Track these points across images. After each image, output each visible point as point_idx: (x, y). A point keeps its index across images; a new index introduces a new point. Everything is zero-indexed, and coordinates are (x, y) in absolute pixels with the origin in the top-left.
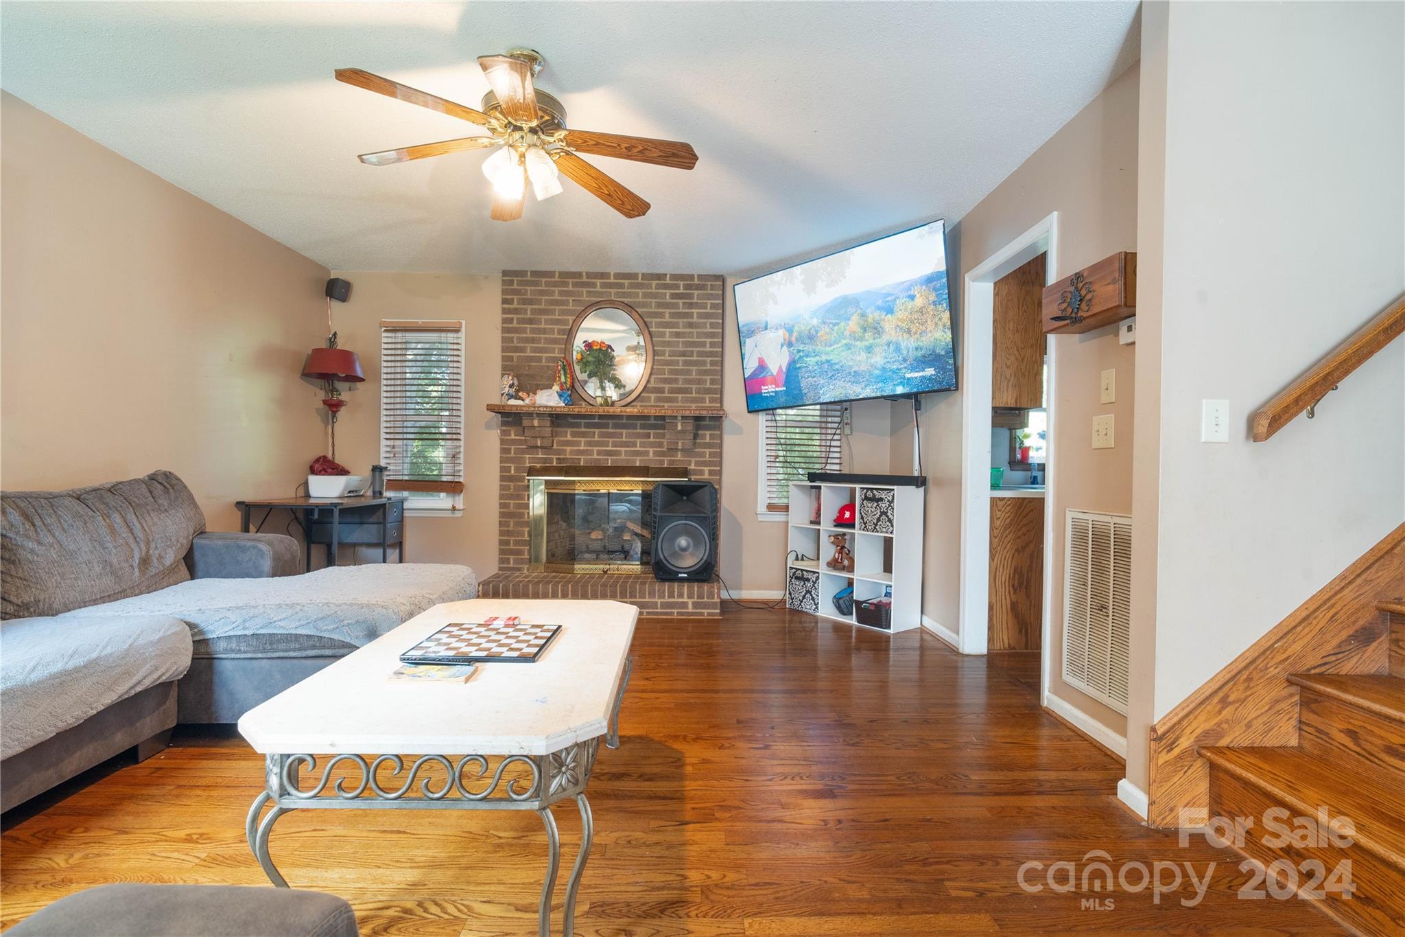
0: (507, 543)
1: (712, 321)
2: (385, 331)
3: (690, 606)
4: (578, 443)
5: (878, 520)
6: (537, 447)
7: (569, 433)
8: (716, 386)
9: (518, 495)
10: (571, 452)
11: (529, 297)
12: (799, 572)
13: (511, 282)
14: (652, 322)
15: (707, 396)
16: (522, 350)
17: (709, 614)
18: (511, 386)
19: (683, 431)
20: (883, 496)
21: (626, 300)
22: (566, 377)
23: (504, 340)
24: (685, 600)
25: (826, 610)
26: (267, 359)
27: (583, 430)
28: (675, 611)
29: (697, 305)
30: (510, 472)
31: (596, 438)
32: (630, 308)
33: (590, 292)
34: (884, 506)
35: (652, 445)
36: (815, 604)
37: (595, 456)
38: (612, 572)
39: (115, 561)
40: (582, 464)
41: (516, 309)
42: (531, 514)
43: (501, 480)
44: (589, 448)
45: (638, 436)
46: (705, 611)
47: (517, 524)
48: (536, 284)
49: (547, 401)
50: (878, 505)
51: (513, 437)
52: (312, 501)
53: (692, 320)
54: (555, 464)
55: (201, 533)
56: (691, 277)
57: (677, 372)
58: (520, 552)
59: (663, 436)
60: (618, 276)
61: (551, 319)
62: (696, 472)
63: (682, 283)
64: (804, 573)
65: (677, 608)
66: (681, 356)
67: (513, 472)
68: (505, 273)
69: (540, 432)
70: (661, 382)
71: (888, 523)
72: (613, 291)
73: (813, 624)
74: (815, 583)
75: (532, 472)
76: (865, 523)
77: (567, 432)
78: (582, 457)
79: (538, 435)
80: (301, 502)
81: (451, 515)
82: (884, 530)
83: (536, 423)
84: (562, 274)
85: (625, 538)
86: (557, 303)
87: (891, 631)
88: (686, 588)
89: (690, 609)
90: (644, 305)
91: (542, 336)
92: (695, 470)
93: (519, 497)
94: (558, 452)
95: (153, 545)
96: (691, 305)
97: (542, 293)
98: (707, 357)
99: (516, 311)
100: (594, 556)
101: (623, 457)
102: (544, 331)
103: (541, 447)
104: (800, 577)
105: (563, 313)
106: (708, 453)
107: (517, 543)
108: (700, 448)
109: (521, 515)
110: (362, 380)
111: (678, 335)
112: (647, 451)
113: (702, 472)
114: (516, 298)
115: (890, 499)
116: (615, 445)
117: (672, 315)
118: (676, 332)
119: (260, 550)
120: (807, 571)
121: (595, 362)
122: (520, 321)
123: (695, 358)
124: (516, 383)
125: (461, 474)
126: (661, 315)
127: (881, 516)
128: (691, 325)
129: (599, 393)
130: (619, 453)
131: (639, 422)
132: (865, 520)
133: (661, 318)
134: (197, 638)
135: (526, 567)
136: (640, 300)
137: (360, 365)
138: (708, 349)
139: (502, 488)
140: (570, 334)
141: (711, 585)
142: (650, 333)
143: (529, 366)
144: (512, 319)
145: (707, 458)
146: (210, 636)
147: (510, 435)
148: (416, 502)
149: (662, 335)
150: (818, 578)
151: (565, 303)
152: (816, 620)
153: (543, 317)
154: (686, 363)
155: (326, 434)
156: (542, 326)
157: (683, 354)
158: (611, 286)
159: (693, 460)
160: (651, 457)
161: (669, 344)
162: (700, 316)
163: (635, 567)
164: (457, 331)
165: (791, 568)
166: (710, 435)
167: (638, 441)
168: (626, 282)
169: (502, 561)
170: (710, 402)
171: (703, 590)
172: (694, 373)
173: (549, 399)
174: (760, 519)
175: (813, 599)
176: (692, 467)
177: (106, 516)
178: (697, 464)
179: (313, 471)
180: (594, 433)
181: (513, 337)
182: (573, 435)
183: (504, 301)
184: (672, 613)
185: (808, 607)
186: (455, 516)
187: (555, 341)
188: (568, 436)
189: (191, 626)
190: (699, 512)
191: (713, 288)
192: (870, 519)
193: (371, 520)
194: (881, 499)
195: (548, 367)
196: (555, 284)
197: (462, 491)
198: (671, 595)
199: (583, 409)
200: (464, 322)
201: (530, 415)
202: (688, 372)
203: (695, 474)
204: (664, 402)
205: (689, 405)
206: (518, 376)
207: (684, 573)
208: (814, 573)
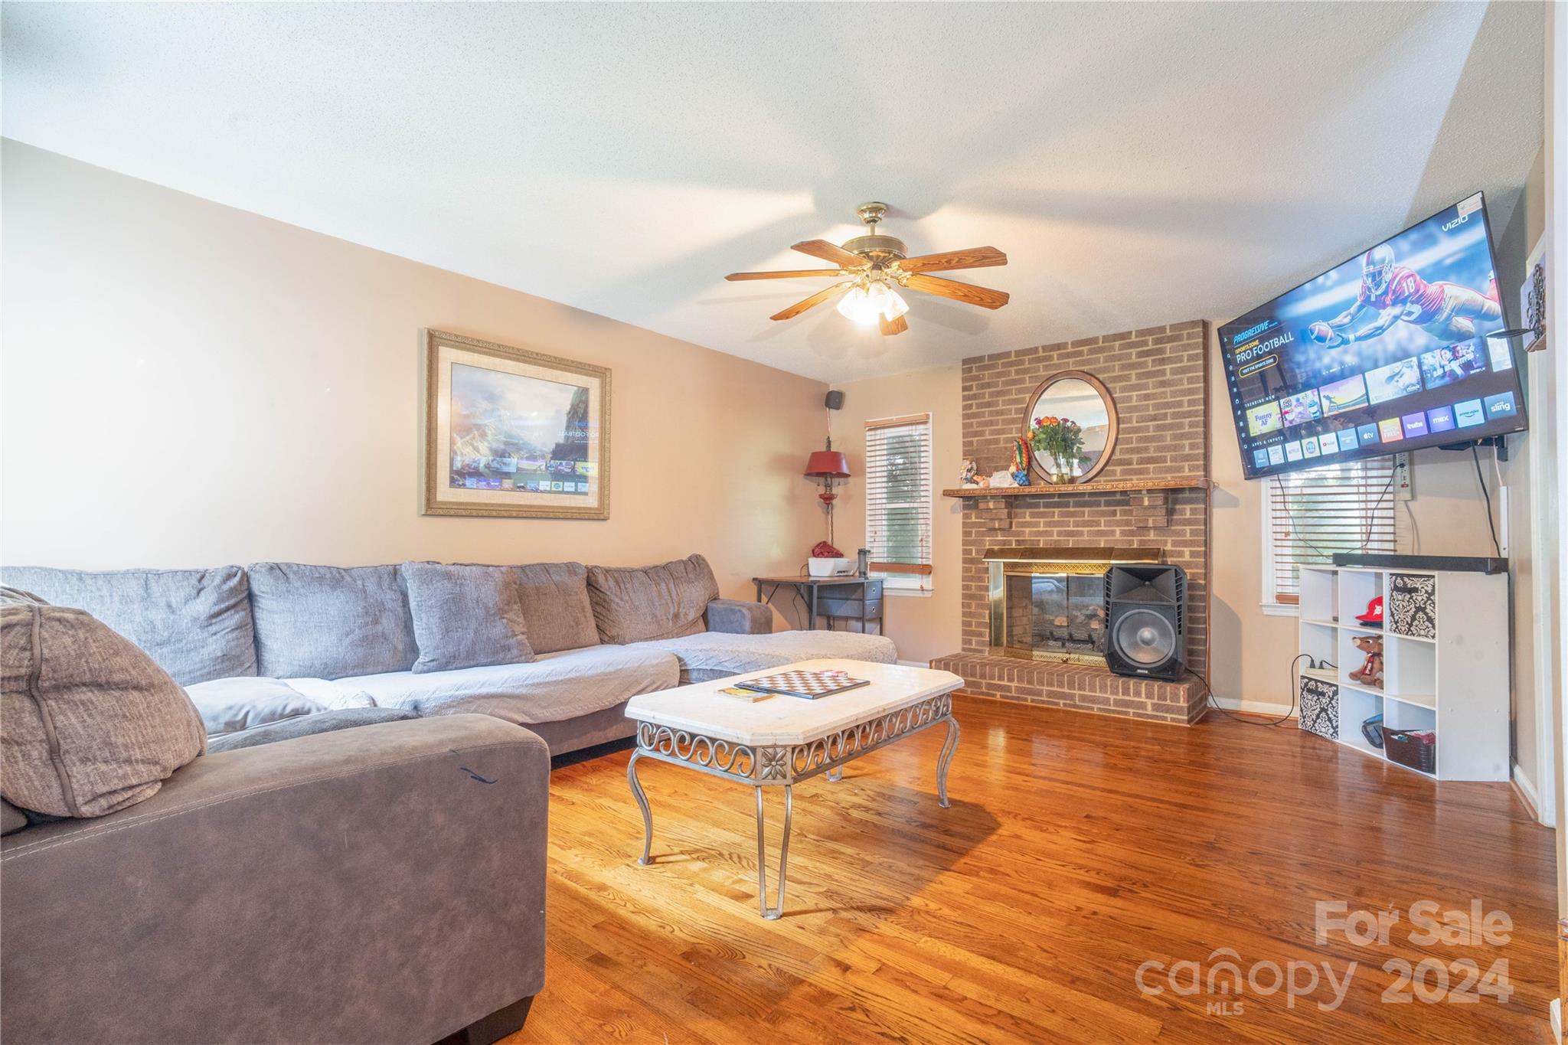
0: (969, 624)
1: (1191, 375)
2: (869, 430)
3: (1149, 707)
4: (1037, 524)
5: (1413, 618)
6: (995, 529)
7: (1028, 514)
8: (1197, 452)
9: (979, 578)
10: (1031, 533)
11: (987, 381)
12: (1313, 683)
13: (970, 370)
14: (1115, 388)
15: (1186, 464)
16: (981, 433)
17: (1173, 720)
18: (969, 471)
19: (1151, 507)
20: (1418, 586)
21: (1085, 368)
22: (1021, 457)
23: (965, 426)
24: (1143, 699)
25: (1351, 738)
26: (781, 464)
27: (1042, 510)
28: (1131, 711)
29: (1170, 360)
30: (971, 554)
31: (1056, 518)
32: (1088, 376)
33: (1047, 366)
34: (1420, 598)
35: (1118, 523)
36: (1332, 727)
37: (1056, 538)
38: (1072, 662)
39: (658, 614)
40: (1041, 546)
41: (975, 395)
42: (990, 597)
43: (964, 562)
44: (1048, 529)
45: (1103, 514)
46: (1169, 716)
47: (978, 606)
48: (992, 367)
49: (1000, 482)
50: (1411, 598)
51: (974, 520)
52: (811, 579)
53: (1165, 378)
54: (1014, 546)
55: (715, 598)
56: (1162, 329)
57: (1147, 439)
58: (980, 635)
59: (1130, 513)
60: (1076, 344)
61: (1009, 400)
62: (1172, 554)
63: (1150, 338)
64: (1319, 684)
65: (1133, 708)
66: (1151, 420)
67: (974, 554)
68: (965, 362)
69: (996, 514)
70: (1128, 452)
71: (1427, 623)
72: (1071, 360)
73: (1331, 753)
74: (1332, 699)
75: (990, 554)
76: (1396, 623)
77: (1025, 514)
78: (1041, 539)
79: (994, 516)
80: (804, 580)
81: (921, 595)
82: (1422, 632)
83: (991, 505)
84: (1018, 353)
85: (1093, 627)
86: (1014, 382)
87: (1436, 777)
88: (1143, 685)
89: (1149, 711)
90: (1106, 370)
91: (1000, 417)
92: (1172, 551)
93: (980, 579)
94: (1017, 534)
95: (682, 606)
96: (1163, 361)
97: (1000, 375)
98: (1185, 418)
99: (975, 397)
100: (1060, 644)
101: (1086, 537)
102: (1001, 412)
103: (1000, 529)
104: (1312, 689)
105: (1020, 391)
106: (1188, 531)
107: (979, 624)
108: (1178, 525)
109: (982, 598)
110: (847, 476)
111: (1147, 397)
112: (1112, 531)
113: (1180, 554)
114: (974, 383)
115: (1429, 589)
116: (1077, 525)
117: (1139, 376)
118: (1145, 394)
119: (743, 614)
120: (1322, 683)
121: (1046, 439)
122: (979, 406)
123: (1169, 421)
124: (974, 465)
125: (930, 556)
126: (1127, 378)
127: (1416, 613)
128: (1163, 384)
129: (1054, 470)
130: (1081, 533)
131: (1103, 499)
132: (1396, 618)
133: (1126, 381)
134: (683, 668)
135: (987, 649)
136: (1102, 365)
137: (847, 462)
138: (1186, 408)
139: (965, 570)
140: (1026, 412)
141: (1177, 686)
142: (1113, 400)
143: (988, 449)
144: (971, 405)
145: (1188, 537)
146: (689, 668)
147: (971, 518)
148: (894, 583)
149: (1129, 399)
150: (1336, 693)
151: (1022, 381)
152: (1335, 749)
153: (1000, 399)
154: (1158, 428)
155: (827, 523)
156: (1000, 408)
157: (1154, 418)
158: (1068, 355)
159: (1170, 540)
160: (1118, 537)
161: (1136, 409)
162: (1174, 372)
163: (1099, 660)
164: (925, 423)
165: (1303, 677)
166: (1191, 509)
167: (1102, 520)
168: (1085, 349)
169: (965, 642)
170: (1189, 469)
171: (1165, 692)
172: (1169, 439)
173: (1003, 480)
174: (1265, 613)
175: (1330, 720)
176: (1169, 547)
177: (658, 584)
178: (1175, 543)
179: (815, 554)
180: (1054, 512)
181: (972, 423)
182: (1032, 515)
183: (965, 389)
184: (1127, 713)
185: (1323, 730)
186: (925, 596)
187: (1013, 421)
188: (1027, 516)
189: (680, 659)
190: (1162, 600)
191: (1189, 336)
192: (1402, 617)
193: (854, 597)
194: (1416, 590)
195: (1006, 448)
196: (1011, 364)
197: (930, 573)
198: (1126, 692)
199: (1040, 487)
200: (931, 414)
201: (985, 497)
202: (1161, 438)
203: (1172, 556)
204: (1132, 474)
205: (1163, 475)
206: (977, 461)
207: (1145, 669)
208: (1331, 685)
